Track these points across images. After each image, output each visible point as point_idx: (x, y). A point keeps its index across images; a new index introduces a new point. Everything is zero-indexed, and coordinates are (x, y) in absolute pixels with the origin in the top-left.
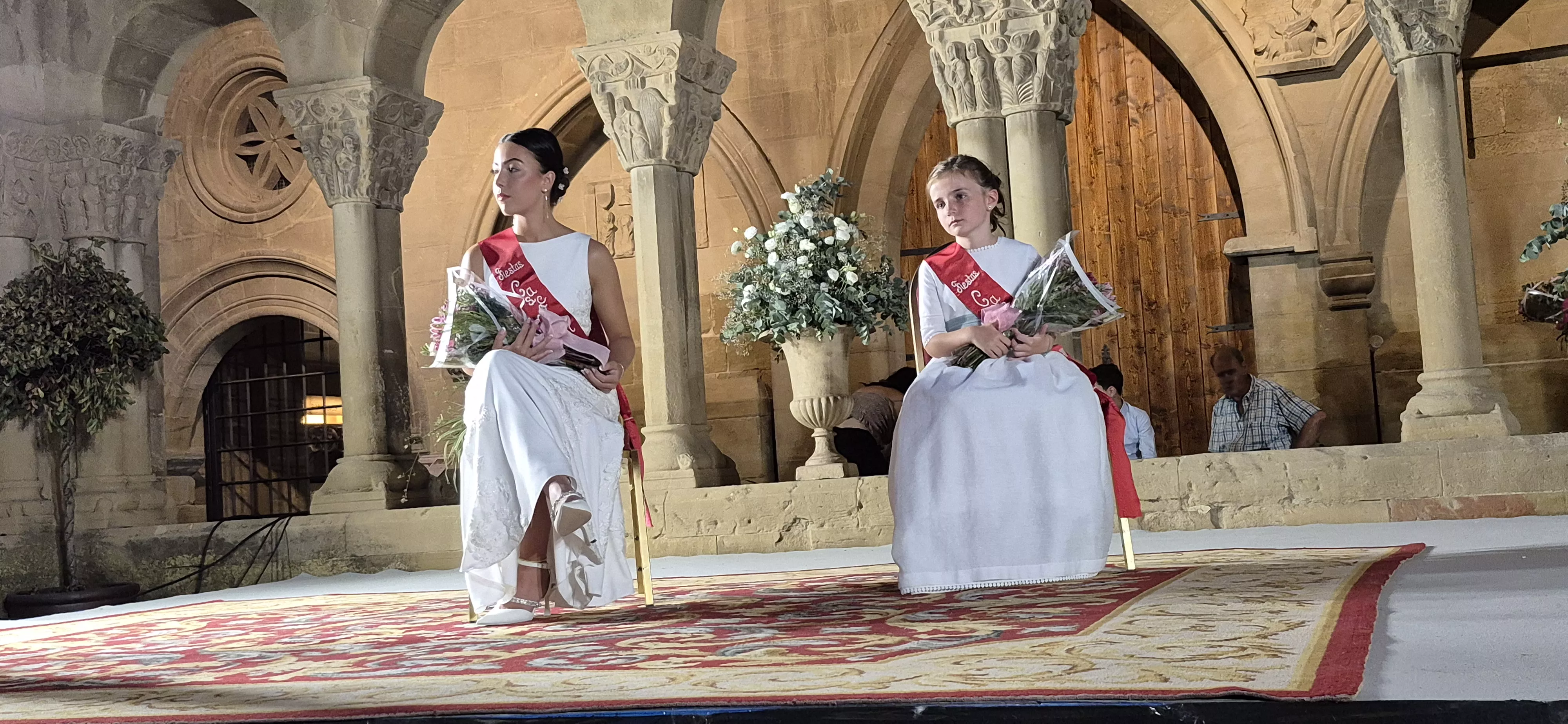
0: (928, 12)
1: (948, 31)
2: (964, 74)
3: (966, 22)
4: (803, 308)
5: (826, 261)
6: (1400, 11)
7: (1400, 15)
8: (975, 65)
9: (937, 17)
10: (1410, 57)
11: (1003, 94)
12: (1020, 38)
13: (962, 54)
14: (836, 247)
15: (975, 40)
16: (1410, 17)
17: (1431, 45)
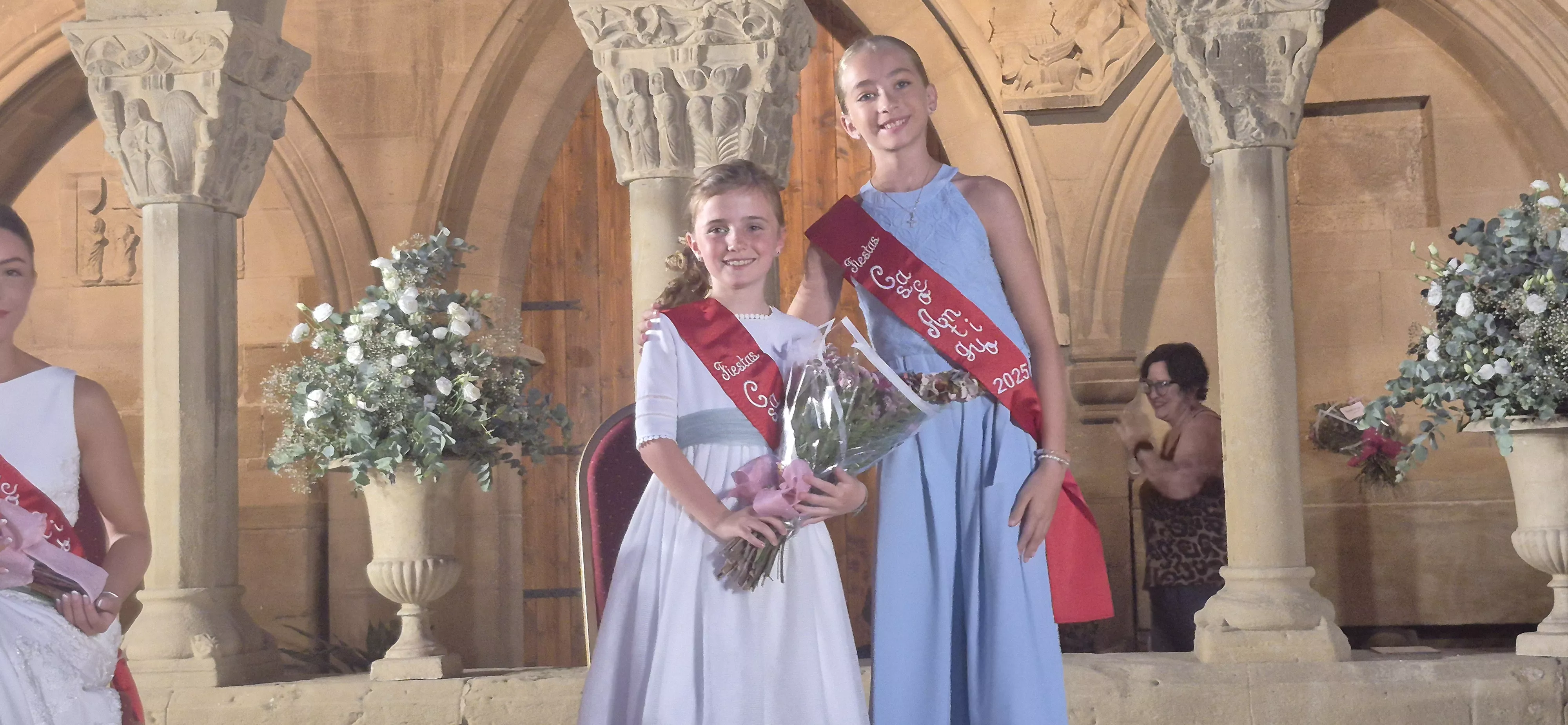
0: (598, 23)
1: (625, 54)
2: (644, 114)
3: (650, 43)
4: (396, 432)
5: (433, 363)
6: (1223, 87)
7: (1222, 92)
8: (661, 103)
9: (609, 32)
10: (1232, 147)
11: (697, 147)
12: (724, 73)
13: (642, 87)
14: (447, 344)
15: (662, 69)
16: (1236, 96)
17: (1259, 134)
